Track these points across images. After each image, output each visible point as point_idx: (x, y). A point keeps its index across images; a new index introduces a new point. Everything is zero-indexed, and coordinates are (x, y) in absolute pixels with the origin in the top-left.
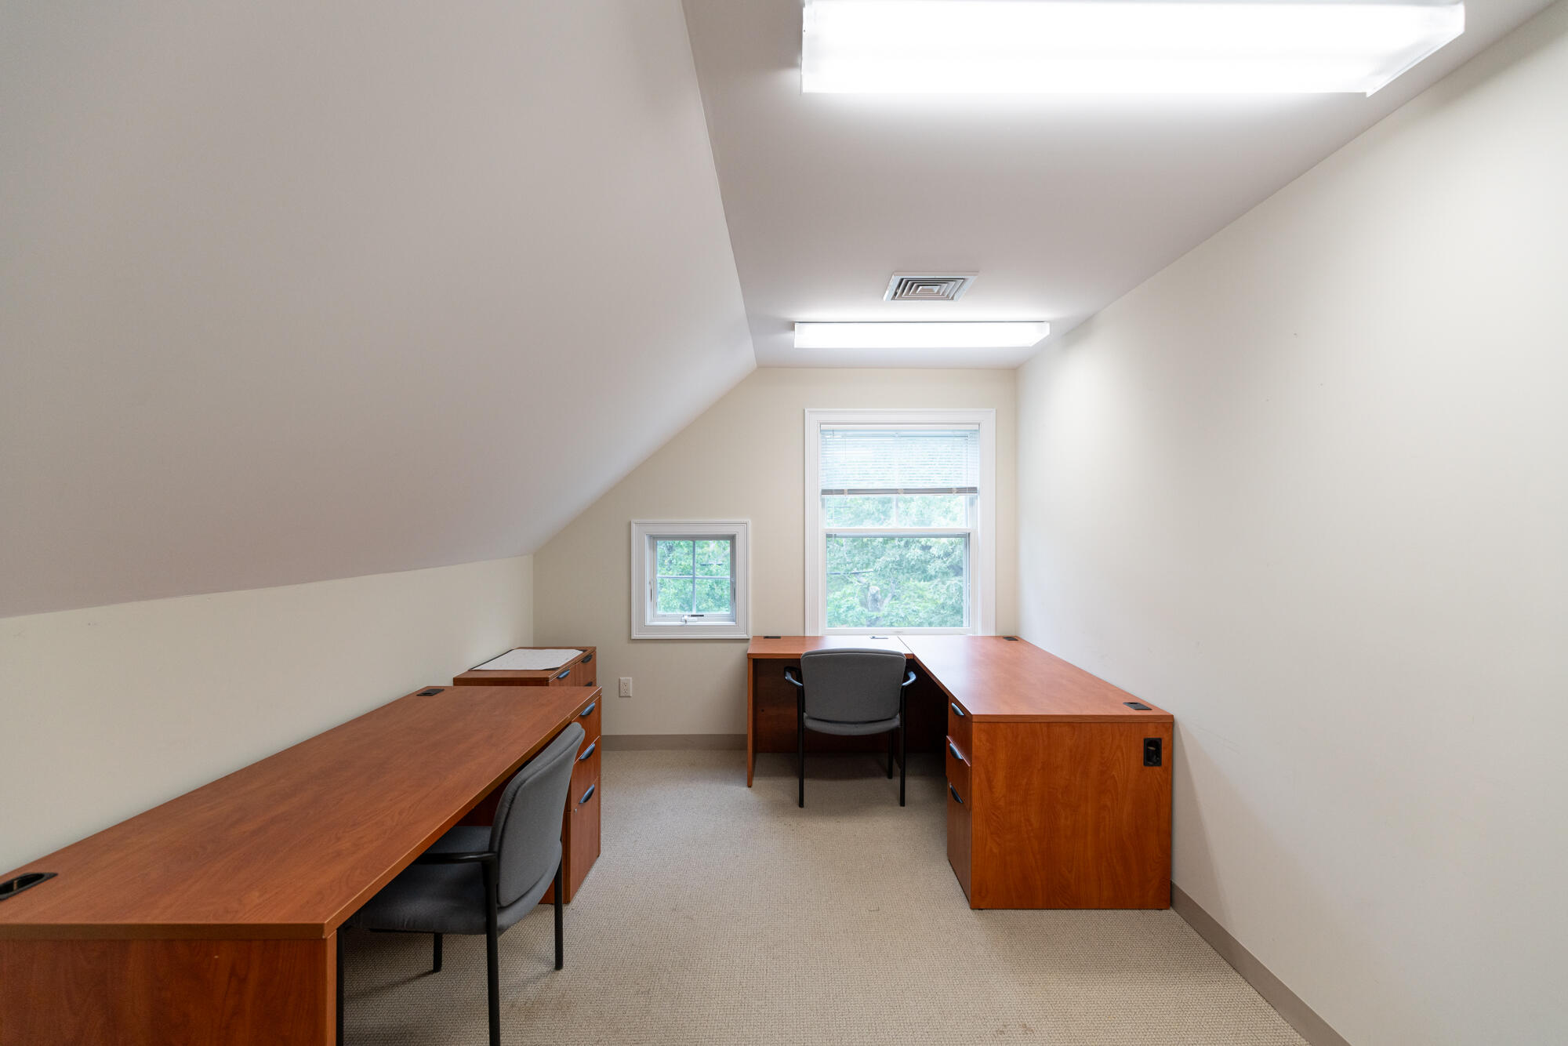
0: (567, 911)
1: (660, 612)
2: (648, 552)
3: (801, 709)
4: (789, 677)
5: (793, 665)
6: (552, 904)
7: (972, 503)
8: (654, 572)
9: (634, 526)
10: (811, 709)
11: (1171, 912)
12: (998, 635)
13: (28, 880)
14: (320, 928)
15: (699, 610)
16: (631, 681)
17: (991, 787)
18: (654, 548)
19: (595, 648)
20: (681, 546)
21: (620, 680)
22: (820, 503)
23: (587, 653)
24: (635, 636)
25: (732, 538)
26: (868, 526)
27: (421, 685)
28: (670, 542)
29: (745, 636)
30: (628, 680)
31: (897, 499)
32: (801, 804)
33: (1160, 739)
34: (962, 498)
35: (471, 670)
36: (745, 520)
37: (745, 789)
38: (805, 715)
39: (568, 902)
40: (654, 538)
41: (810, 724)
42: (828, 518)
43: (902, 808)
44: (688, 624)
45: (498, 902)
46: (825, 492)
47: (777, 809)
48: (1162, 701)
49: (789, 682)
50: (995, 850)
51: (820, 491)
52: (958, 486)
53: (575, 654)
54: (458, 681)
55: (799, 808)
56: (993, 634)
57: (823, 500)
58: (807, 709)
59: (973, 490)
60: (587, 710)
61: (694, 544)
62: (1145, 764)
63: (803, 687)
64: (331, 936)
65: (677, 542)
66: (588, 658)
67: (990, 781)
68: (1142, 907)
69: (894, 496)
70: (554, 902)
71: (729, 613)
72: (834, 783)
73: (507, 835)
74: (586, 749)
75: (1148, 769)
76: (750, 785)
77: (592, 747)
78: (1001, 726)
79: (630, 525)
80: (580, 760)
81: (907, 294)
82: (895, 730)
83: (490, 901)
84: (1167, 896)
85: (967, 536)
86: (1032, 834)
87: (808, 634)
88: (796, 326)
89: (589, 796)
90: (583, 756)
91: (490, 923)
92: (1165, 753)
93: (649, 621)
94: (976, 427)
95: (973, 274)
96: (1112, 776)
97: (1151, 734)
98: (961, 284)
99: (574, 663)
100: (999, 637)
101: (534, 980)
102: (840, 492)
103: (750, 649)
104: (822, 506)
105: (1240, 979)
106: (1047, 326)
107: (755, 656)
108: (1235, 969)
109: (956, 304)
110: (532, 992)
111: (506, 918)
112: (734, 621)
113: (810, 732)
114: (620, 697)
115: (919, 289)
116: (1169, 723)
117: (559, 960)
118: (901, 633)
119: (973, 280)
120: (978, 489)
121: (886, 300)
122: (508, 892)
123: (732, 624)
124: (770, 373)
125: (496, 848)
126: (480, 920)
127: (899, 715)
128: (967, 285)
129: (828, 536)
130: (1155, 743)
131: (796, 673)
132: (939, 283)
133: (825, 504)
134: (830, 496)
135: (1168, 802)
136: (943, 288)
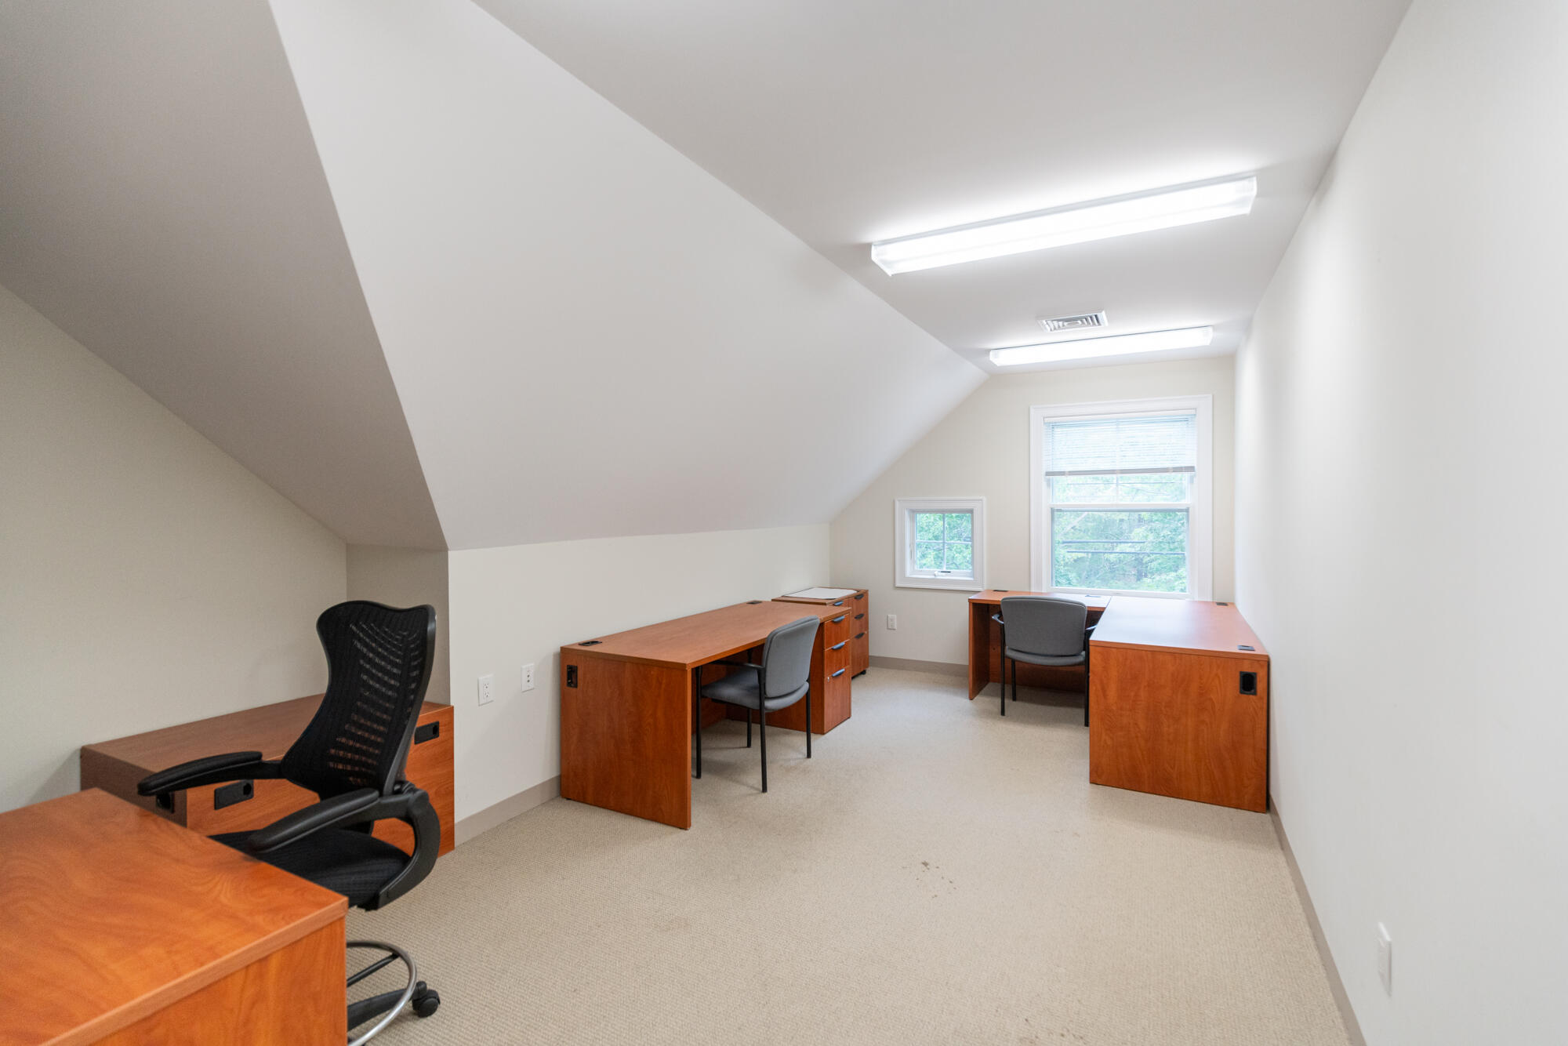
0: (814, 740)
1: (917, 568)
2: (908, 522)
3: (1004, 642)
4: (995, 617)
6: (803, 732)
7: (1192, 481)
8: (913, 537)
9: (897, 503)
10: (1010, 642)
11: (1267, 815)
12: (1216, 601)
13: (593, 642)
14: (684, 665)
15: (947, 568)
16: (896, 619)
17: (1105, 696)
18: (913, 519)
19: (867, 591)
21: (888, 617)
22: (1044, 484)
23: (860, 593)
24: (898, 585)
25: (971, 511)
27: (751, 599)
29: (978, 589)
30: (894, 617)
31: (1117, 478)
32: (1003, 713)
33: (1255, 674)
34: (1187, 475)
35: (783, 596)
36: (981, 498)
37: (968, 701)
38: (1006, 646)
39: (817, 735)
40: (914, 512)
41: (1009, 653)
42: (1067, 494)
43: (1086, 727)
44: (938, 578)
45: (765, 693)
46: (1048, 474)
47: (985, 714)
49: (995, 621)
50: (1109, 742)
51: (1044, 473)
52: (1177, 465)
53: (852, 592)
54: (773, 600)
55: (1001, 716)
56: (1210, 599)
57: (1049, 480)
58: (1007, 642)
59: (1191, 469)
60: (841, 618)
61: (944, 516)
62: (1242, 693)
63: (1003, 625)
64: (689, 671)
66: (861, 597)
67: (1104, 691)
68: (1238, 807)
69: (1114, 476)
70: (805, 730)
71: (969, 571)
72: (1040, 707)
73: (769, 659)
74: (837, 643)
75: (1245, 697)
76: (971, 699)
77: (843, 643)
78: (1114, 650)
79: (894, 502)
80: (833, 649)
81: (1059, 327)
82: (1079, 664)
83: (761, 692)
84: (1264, 803)
85: (1187, 510)
86: (1139, 735)
87: (1033, 590)
88: (991, 353)
89: (840, 674)
90: (835, 647)
91: (761, 704)
92: (1260, 686)
93: (908, 574)
94: (1193, 412)
95: (1100, 310)
96: (1211, 699)
97: (1247, 669)
98: (1096, 316)
99: (848, 597)
100: (1213, 602)
101: (795, 759)
102: (1062, 473)
103: (972, 597)
104: (1048, 485)
105: (1281, 852)
106: (1210, 329)
107: (975, 602)
108: (1282, 849)
109: (1106, 326)
110: (792, 763)
111: (770, 704)
112: (973, 577)
113: (1013, 661)
114: (888, 629)
115: (1066, 324)
116: (1266, 662)
117: (809, 755)
118: (1118, 594)
119: (1103, 313)
120: (1196, 468)
121: (1049, 332)
122: (771, 690)
123: (971, 579)
124: (1000, 380)
125: (764, 664)
126: (757, 702)
127: (1083, 653)
128: (1103, 317)
129: (1053, 511)
130: (1249, 676)
131: (1000, 614)
132: (1078, 318)
133: (1049, 483)
134: (1054, 477)
135: (1265, 726)
136: (1084, 321)
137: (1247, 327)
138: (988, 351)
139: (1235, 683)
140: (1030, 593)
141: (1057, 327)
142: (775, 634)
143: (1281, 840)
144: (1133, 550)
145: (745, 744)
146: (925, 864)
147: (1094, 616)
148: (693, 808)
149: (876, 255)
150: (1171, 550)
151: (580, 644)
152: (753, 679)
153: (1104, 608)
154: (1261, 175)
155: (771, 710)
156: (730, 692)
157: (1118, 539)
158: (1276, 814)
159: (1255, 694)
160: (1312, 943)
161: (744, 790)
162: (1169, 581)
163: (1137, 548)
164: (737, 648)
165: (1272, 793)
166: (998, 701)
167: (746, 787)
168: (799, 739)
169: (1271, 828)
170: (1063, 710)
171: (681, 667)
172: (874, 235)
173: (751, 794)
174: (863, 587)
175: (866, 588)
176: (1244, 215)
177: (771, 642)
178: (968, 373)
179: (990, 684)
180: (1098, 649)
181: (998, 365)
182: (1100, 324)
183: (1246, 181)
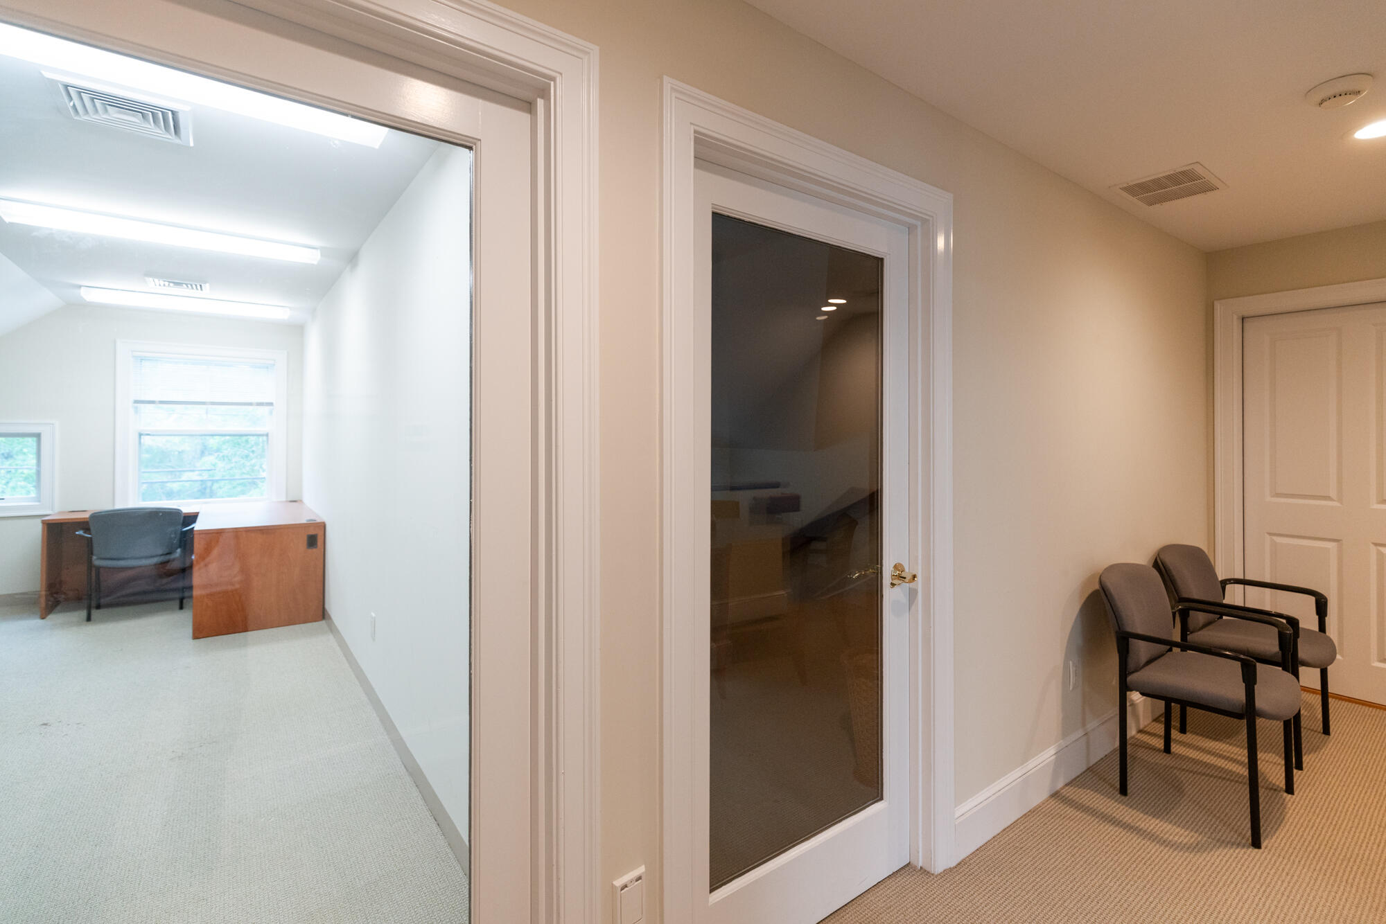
3: (91, 553)
4: (80, 532)
7: (271, 413)
10: (99, 551)
11: (324, 622)
12: (289, 500)
20: (25, 442)
22: (132, 410)
25: (39, 435)
29: (49, 512)
32: (89, 620)
33: (316, 534)
34: (267, 409)
36: (53, 422)
37: (37, 620)
38: (94, 558)
41: (97, 562)
42: (154, 419)
43: (182, 611)
46: (136, 402)
47: (67, 624)
48: (324, 517)
49: (80, 536)
50: (210, 605)
51: (131, 401)
52: (258, 401)
55: (86, 622)
56: (284, 500)
57: (136, 408)
58: (95, 551)
59: (271, 404)
62: (308, 548)
63: (91, 538)
65: (19, 438)
68: (305, 622)
71: (34, 497)
75: (310, 550)
76: (43, 618)
78: (216, 535)
81: (164, 285)
84: (322, 614)
85: (267, 435)
87: (117, 505)
88: (82, 288)
92: (320, 541)
94: (271, 362)
95: (205, 283)
96: (288, 556)
97: (312, 532)
98: (201, 286)
100: (287, 501)
102: (152, 402)
103: (48, 518)
106: (288, 309)
107: (50, 522)
109: (208, 293)
112: (39, 501)
113: (98, 568)
115: (171, 285)
116: (323, 526)
118: (206, 503)
119: (208, 285)
120: (274, 404)
121: (150, 285)
123: (37, 505)
124: (76, 309)
127: (179, 550)
128: (206, 287)
129: (140, 435)
130: (314, 537)
131: (87, 530)
132: (187, 285)
133: (136, 411)
134: (142, 405)
135: (322, 566)
136: (189, 286)
138: (80, 287)
139: (304, 542)
140: (113, 507)
141: (162, 284)
143: (333, 629)
146: (45, 724)
147: (192, 518)
153: (198, 513)
154: (322, 249)
158: (330, 616)
159: (315, 549)
165: (327, 606)
166: (83, 613)
169: (326, 626)
176: (313, 265)
178: (45, 299)
180: (202, 536)
181: (88, 300)
182: (201, 289)
183: (314, 250)
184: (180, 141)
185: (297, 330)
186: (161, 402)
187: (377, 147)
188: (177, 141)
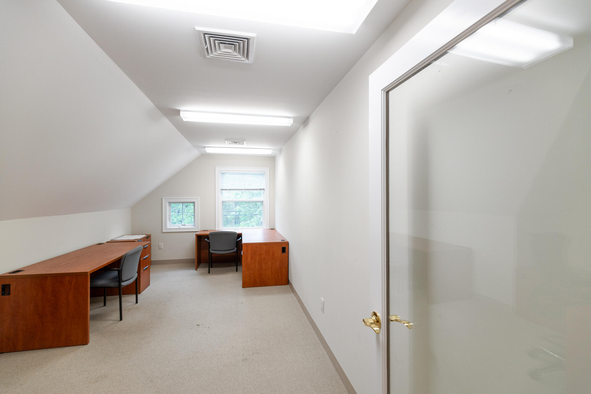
0: (139, 296)
1: (171, 224)
2: (168, 207)
3: (209, 248)
4: (206, 240)
5: (207, 236)
6: (135, 294)
7: (264, 193)
8: (170, 213)
9: (163, 200)
10: (212, 247)
11: (288, 285)
12: (270, 228)
13: (18, 271)
14: (87, 273)
15: (184, 223)
16: (162, 245)
17: (247, 260)
18: (170, 206)
19: (151, 235)
20: (190, 205)
21: (159, 244)
22: (220, 193)
23: (148, 236)
24: (164, 231)
25: (194, 203)
26: (255, 199)
27: (98, 243)
28: (186, 204)
29: (197, 230)
30: (162, 244)
32: (209, 273)
34: (262, 191)
35: (111, 240)
36: (197, 198)
38: (210, 249)
39: (140, 293)
40: (170, 203)
41: (211, 251)
42: (227, 196)
43: (237, 272)
44: (181, 227)
45: (122, 280)
46: (222, 190)
47: (203, 274)
48: (288, 239)
49: (206, 241)
50: (248, 274)
51: (220, 189)
52: (260, 188)
53: (144, 236)
54: (107, 242)
56: (269, 228)
57: (221, 192)
58: (211, 247)
59: (264, 189)
60: (146, 246)
61: (183, 205)
62: (282, 253)
63: (209, 242)
64: (89, 274)
65: (189, 204)
66: (148, 238)
68: (282, 285)
69: (242, 191)
70: (135, 293)
71: (193, 224)
73: (124, 265)
74: (145, 256)
76: (196, 270)
77: (147, 256)
78: (250, 245)
79: (162, 199)
80: (144, 259)
81: (231, 143)
82: (235, 252)
83: (119, 279)
84: (287, 282)
85: (263, 202)
86: (256, 270)
87: (216, 229)
89: (146, 268)
90: (145, 258)
91: (120, 285)
92: (286, 250)
93: (168, 227)
94: (264, 172)
95: (245, 141)
96: (275, 256)
97: (284, 246)
98: (243, 142)
99: (144, 238)
101: (130, 305)
102: (226, 190)
103: (197, 233)
104: (221, 194)
105: (293, 294)
106: (272, 150)
107: (198, 235)
108: (293, 292)
109: (245, 145)
110: (130, 307)
111: (124, 284)
112: (195, 226)
113: (212, 254)
114: (159, 249)
115: (233, 143)
116: (287, 243)
117: (137, 302)
118: (242, 228)
119: (245, 142)
121: (227, 144)
122: (124, 278)
123: (194, 227)
124: (205, 156)
125: (121, 268)
126: (117, 284)
127: (236, 248)
128: (245, 143)
129: (223, 202)
130: (284, 248)
131: (208, 238)
132: (238, 142)
133: (222, 193)
134: (223, 191)
135: (288, 261)
136: (239, 143)
137: (280, 151)
138: (205, 147)
139: (281, 250)
140: (215, 230)
142: (126, 255)
143: (293, 290)
144: (236, 214)
145: (103, 304)
146: (198, 325)
148: (90, 335)
149: (182, 114)
150: (250, 213)
151: (10, 273)
152: (116, 273)
153: (241, 233)
154: (294, 118)
155: (124, 286)
156: (102, 282)
157: (229, 210)
158: (291, 284)
159: (285, 253)
160: (303, 312)
161: (110, 322)
162: (248, 223)
163: (237, 214)
164: (109, 262)
166: (208, 269)
167: (111, 321)
168: (133, 298)
169: (289, 288)
170: (228, 268)
171: (85, 274)
172: (181, 108)
173: (114, 323)
174: (149, 233)
175: (150, 234)
176: (289, 126)
177: (125, 258)
178: (195, 153)
179: (201, 264)
180: (245, 246)
181: (208, 152)
182: (243, 144)
183: (290, 119)
184: (248, 61)
185: (272, 159)
186: (229, 190)
187: (354, 33)
188: (247, 61)
